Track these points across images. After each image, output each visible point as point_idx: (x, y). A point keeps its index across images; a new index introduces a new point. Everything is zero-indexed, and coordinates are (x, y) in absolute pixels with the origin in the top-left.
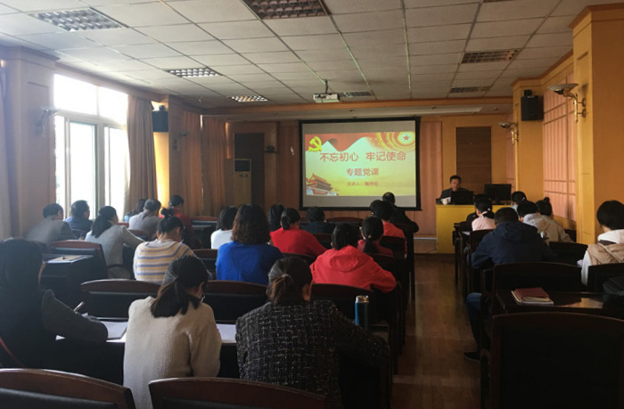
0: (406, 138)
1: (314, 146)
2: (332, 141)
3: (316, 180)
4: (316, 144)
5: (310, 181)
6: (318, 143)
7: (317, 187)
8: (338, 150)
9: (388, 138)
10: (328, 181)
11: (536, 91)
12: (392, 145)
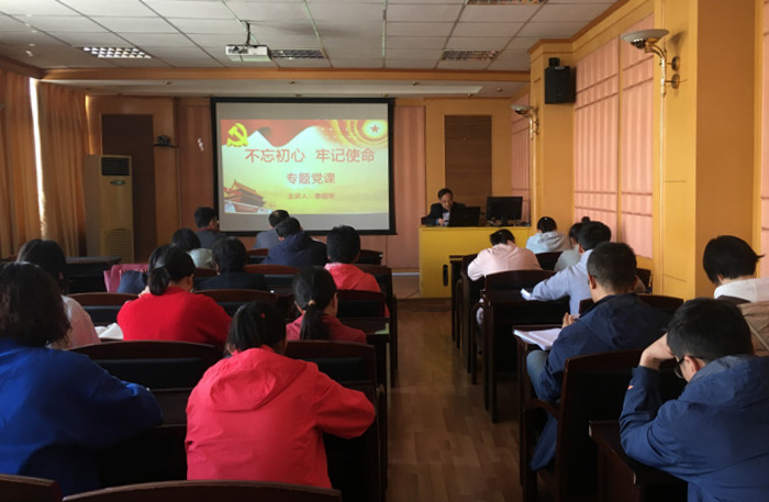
0: (375, 129)
1: (235, 138)
2: (264, 132)
3: (241, 190)
4: (238, 135)
5: (231, 191)
6: (241, 133)
7: (241, 201)
8: (274, 145)
9: (348, 129)
10: (259, 191)
11: (565, 60)
12: (355, 138)
